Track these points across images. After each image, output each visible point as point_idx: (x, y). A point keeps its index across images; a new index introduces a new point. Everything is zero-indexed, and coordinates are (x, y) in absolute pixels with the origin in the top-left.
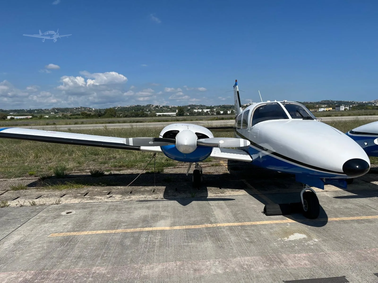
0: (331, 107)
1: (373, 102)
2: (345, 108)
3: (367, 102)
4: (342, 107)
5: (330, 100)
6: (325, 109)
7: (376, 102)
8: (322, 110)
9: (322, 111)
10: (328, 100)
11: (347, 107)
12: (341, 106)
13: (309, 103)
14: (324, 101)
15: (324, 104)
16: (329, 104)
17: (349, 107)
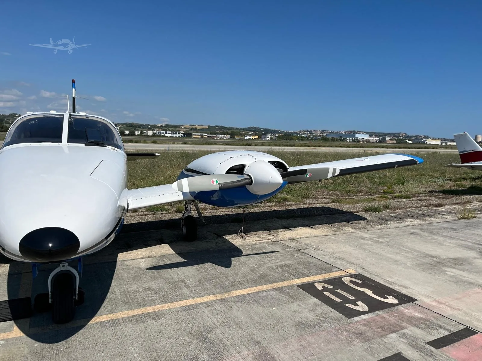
0: (257, 135)
1: (299, 132)
2: (271, 137)
3: (293, 132)
4: (269, 136)
5: (257, 127)
6: (252, 137)
7: (301, 133)
8: (248, 137)
9: (248, 139)
10: (255, 127)
11: (273, 136)
12: (267, 135)
13: (235, 128)
14: (250, 127)
15: (251, 131)
16: (255, 131)
17: (275, 136)
